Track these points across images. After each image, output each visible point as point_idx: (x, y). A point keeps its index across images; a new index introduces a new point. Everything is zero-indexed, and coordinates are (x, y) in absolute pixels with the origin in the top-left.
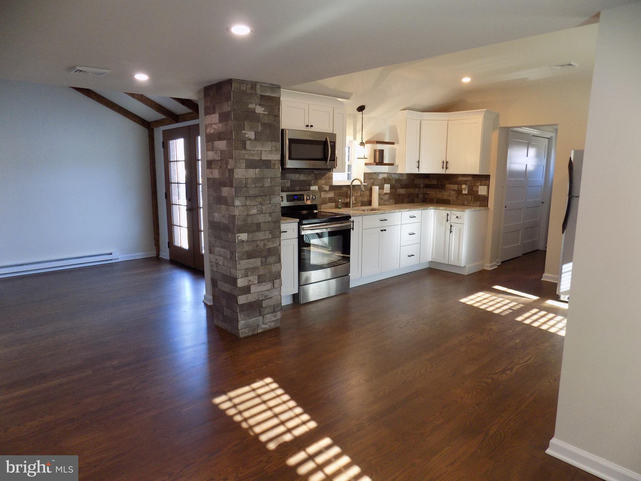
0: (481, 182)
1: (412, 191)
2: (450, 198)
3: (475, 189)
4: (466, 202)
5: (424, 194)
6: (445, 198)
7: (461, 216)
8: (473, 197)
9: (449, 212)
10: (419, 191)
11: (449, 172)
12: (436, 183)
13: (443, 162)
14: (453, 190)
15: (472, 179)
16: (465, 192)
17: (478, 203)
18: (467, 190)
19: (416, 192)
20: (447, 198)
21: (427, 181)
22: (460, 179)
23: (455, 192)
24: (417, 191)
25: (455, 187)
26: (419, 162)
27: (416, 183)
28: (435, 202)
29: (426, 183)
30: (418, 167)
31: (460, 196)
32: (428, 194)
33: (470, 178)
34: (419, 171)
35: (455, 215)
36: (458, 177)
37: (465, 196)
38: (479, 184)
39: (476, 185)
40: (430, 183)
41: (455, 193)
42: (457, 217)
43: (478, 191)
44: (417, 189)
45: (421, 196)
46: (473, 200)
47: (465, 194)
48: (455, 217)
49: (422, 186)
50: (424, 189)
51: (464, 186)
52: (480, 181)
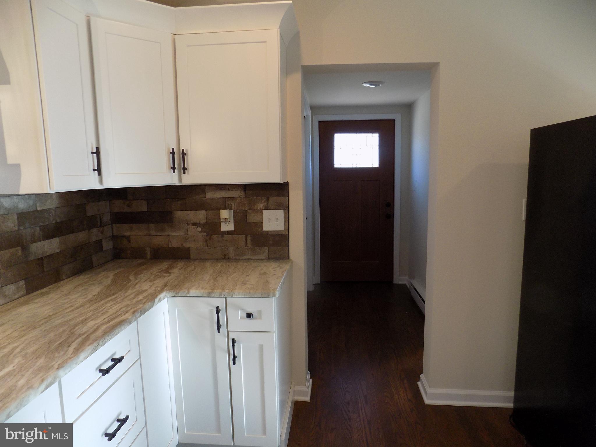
0: (268, 199)
1: (81, 236)
2: (187, 245)
3: (252, 218)
4: (232, 252)
5: (114, 238)
6: (175, 244)
7: (260, 312)
8: (249, 238)
9: (219, 302)
10: (102, 232)
11: (188, 180)
12: (145, 209)
13: (173, 153)
14: (194, 224)
15: (243, 195)
16: (228, 227)
17: (265, 252)
18: (232, 220)
19: (94, 239)
20: (179, 246)
21: (119, 206)
22: (210, 195)
23: (199, 229)
24: (95, 234)
25: (201, 216)
26: (97, 152)
27: (90, 213)
28: (149, 256)
29: (116, 210)
30: (99, 170)
31: (215, 237)
32: (128, 238)
33: (236, 193)
34: (101, 182)
35: (242, 310)
36: (204, 193)
37: (227, 237)
38: (261, 206)
39: (255, 208)
40: (127, 210)
41: (200, 232)
42: (249, 316)
43: (261, 224)
44: (95, 231)
45: (107, 245)
46: (249, 245)
47: (229, 233)
48: (241, 314)
49: (107, 218)
50: (114, 225)
51: (225, 214)
52: (264, 200)
